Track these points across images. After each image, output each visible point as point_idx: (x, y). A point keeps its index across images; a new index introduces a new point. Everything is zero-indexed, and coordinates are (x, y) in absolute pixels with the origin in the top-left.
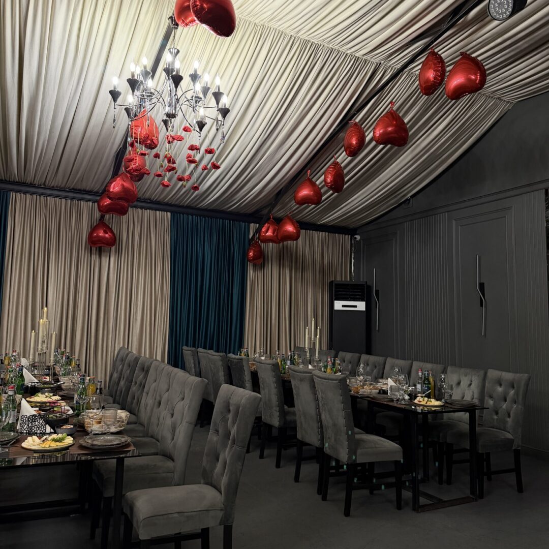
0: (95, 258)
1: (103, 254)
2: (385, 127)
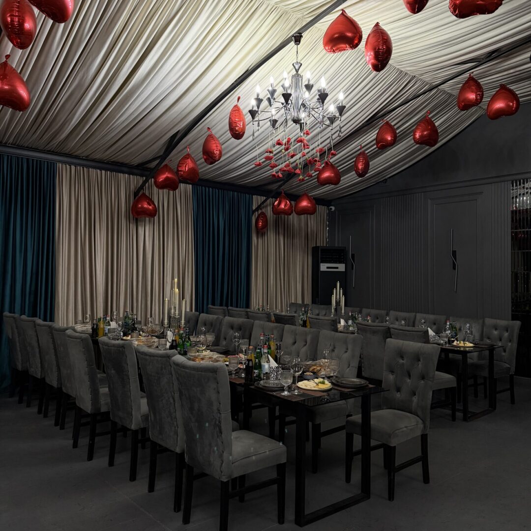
0: (133, 227)
1: (139, 224)
2: (423, 131)
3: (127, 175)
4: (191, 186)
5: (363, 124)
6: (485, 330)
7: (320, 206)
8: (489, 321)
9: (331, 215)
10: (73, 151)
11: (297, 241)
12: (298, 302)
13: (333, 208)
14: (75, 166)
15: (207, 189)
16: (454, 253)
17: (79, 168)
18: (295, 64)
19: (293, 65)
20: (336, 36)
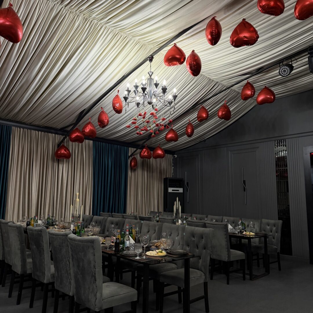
0: (56, 164)
1: (60, 163)
2: (222, 112)
3: (54, 134)
4: (92, 141)
5: (190, 108)
6: (262, 226)
7: (168, 155)
8: (264, 221)
9: (175, 159)
10: (22, 120)
11: (155, 174)
12: (155, 211)
13: (176, 156)
14: (23, 129)
15: (102, 143)
16: (244, 182)
17: (25, 129)
18: (149, 73)
19: (148, 73)
20: (170, 58)
